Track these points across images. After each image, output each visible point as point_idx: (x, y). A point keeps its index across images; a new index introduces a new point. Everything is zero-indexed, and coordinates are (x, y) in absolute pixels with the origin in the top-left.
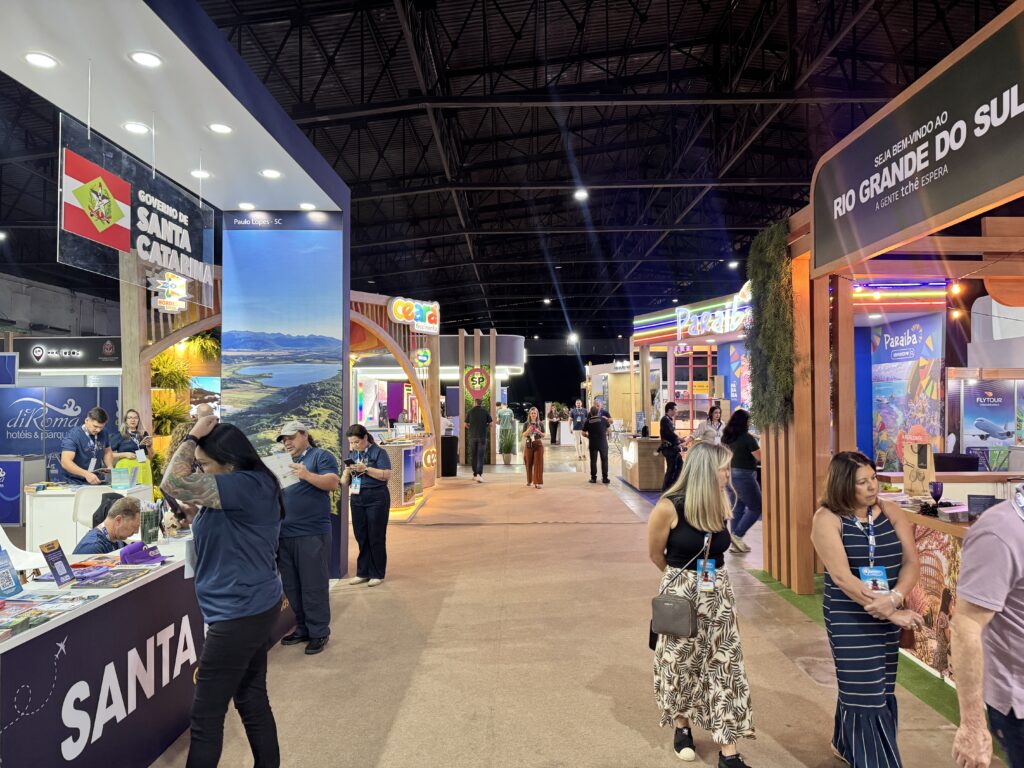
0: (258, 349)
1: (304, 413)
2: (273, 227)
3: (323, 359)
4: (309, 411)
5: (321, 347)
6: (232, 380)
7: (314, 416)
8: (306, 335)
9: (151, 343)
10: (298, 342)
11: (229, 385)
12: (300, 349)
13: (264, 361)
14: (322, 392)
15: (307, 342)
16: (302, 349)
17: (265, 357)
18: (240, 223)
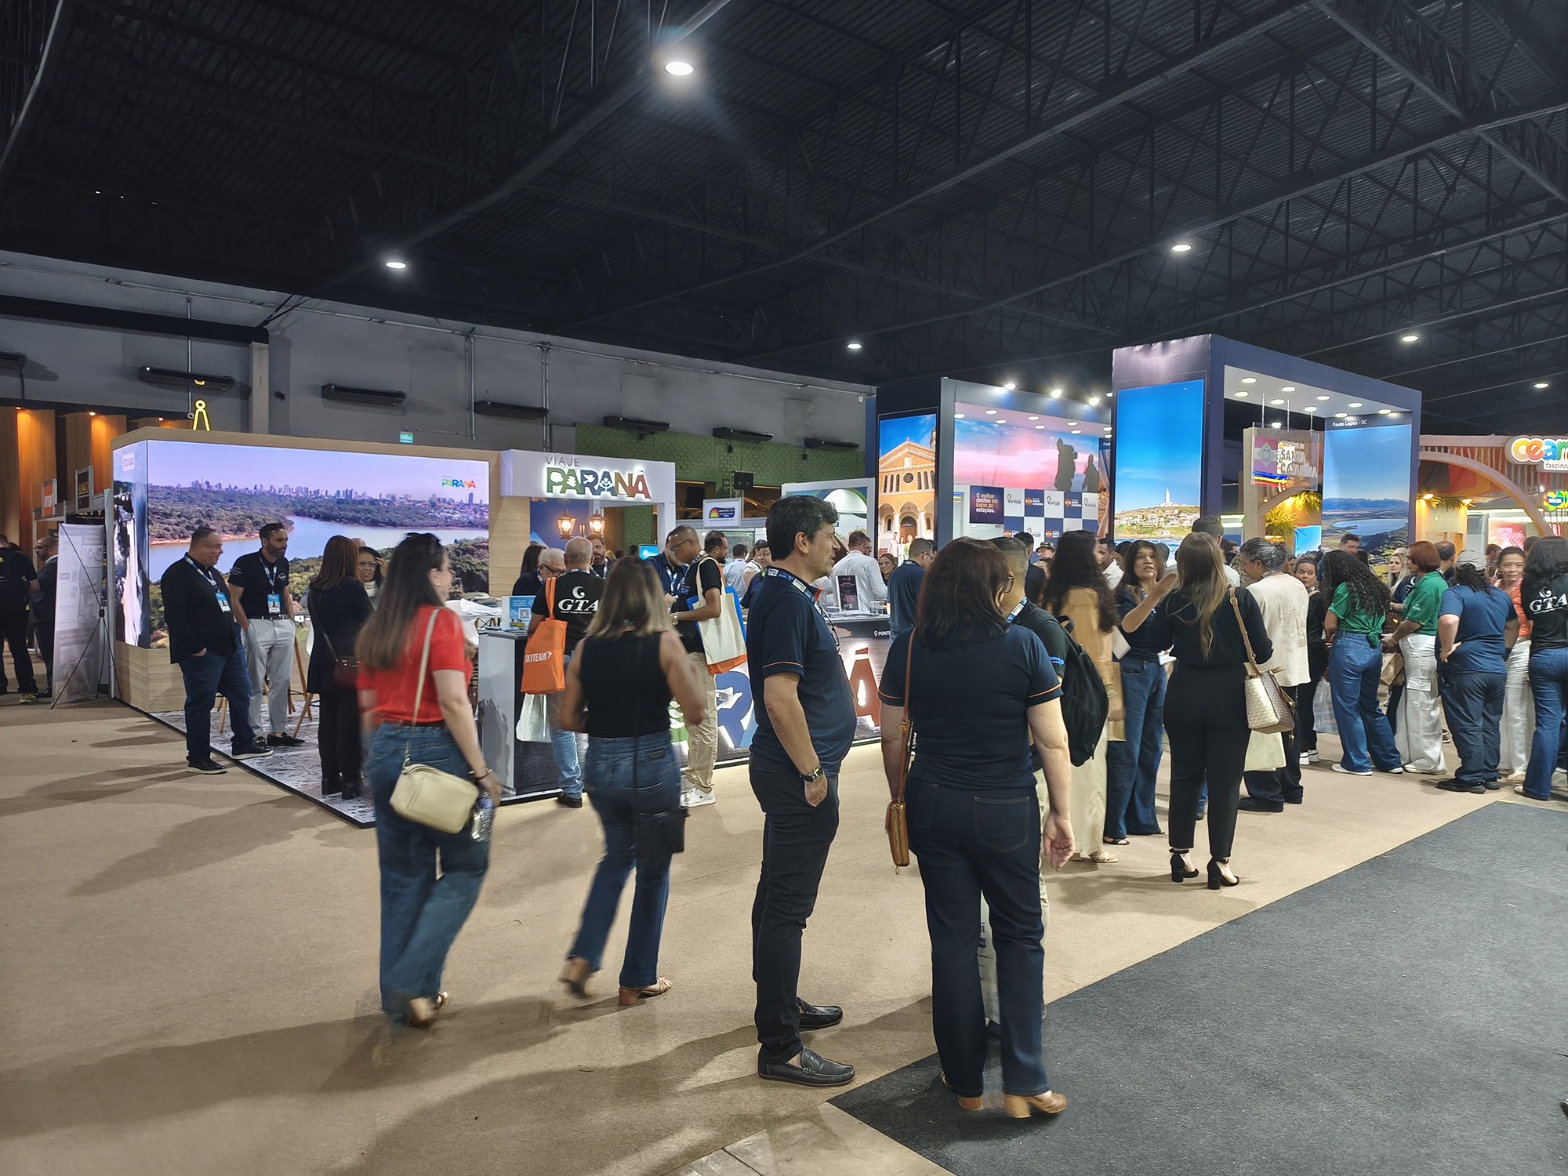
0: (1348, 510)
1: (1379, 554)
2: (1359, 426)
3: (1394, 515)
4: (1383, 552)
5: (1393, 507)
6: (1328, 531)
7: (1387, 555)
8: (1382, 499)
9: (1266, 501)
10: (1377, 503)
11: (1327, 534)
12: (1377, 509)
13: (1352, 517)
14: (1392, 539)
15: (1383, 504)
16: (1379, 510)
17: (1353, 515)
18: (1337, 425)
